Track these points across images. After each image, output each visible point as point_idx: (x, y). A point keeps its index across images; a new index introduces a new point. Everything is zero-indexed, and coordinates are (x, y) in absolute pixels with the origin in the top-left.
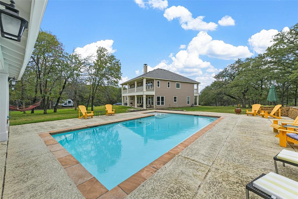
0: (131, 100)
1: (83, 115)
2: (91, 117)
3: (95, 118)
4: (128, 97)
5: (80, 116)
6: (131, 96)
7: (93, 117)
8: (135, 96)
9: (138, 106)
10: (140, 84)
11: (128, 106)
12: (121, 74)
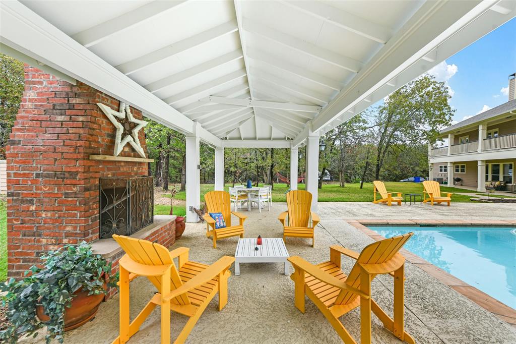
0: (457, 171)
1: (382, 198)
2: (396, 203)
3: (405, 207)
4: (449, 165)
5: (376, 200)
6: (455, 163)
7: (402, 203)
8: (477, 161)
9: (487, 188)
10: (497, 130)
11: (448, 185)
12: (452, 113)
